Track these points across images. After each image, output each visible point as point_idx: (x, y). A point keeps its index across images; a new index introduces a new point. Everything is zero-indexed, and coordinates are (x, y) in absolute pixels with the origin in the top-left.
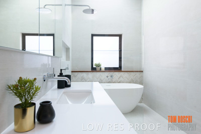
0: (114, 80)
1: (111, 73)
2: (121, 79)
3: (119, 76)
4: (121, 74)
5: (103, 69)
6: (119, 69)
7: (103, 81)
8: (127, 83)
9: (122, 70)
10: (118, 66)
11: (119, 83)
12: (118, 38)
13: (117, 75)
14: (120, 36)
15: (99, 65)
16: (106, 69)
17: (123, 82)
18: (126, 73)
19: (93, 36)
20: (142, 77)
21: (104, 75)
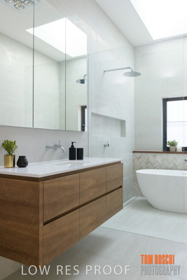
7: (179, 167)
19: (165, 101)
21: (179, 159)
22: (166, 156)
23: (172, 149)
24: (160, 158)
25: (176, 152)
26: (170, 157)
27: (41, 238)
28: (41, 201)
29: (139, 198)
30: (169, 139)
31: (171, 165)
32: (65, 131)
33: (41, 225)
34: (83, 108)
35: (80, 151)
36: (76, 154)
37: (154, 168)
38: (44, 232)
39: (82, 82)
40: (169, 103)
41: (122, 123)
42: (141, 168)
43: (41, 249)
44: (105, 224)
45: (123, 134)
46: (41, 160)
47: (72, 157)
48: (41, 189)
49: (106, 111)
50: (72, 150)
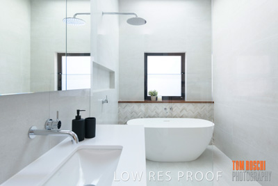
0: (174, 114)
1: (171, 105)
2: (184, 112)
3: (181, 108)
4: (184, 105)
5: (160, 98)
6: (181, 99)
7: (160, 115)
8: (191, 117)
9: (186, 100)
10: (180, 95)
11: (181, 117)
12: (180, 57)
13: (178, 107)
14: (183, 55)
15: (154, 94)
16: (164, 98)
17: (186, 117)
18: (191, 104)
19: (146, 55)
20: (212, 109)
21: (160, 108)
23: (153, 98)
24: (143, 107)
25: (156, 101)
26: (152, 106)
30: (150, 90)
31: (154, 114)
34: (60, 55)
37: (138, 117)
40: (148, 57)
41: (111, 73)
42: (126, 118)
45: (112, 86)
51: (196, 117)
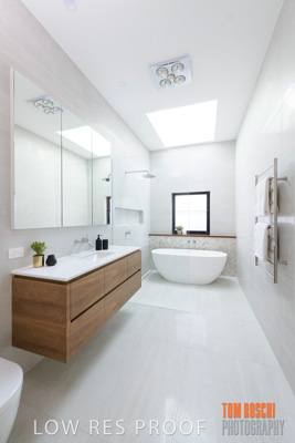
0: (197, 246)
1: (195, 238)
2: (207, 245)
3: (204, 241)
4: (207, 239)
5: (184, 233)
6: (206, 233)
7: (184, 247)
8: (213, 250)
9: (210, 234)
10: (205, 229)
11: (203, 249)
12: (205, 196)
13: (201, 240)
14: (208, 193)
15: (180, 229)
17: (209, 250)
19: (174, 195)
20: (235, 244)
21: (184, 240)
22: (174, 238)
23: (179, 232)
24: (170, 240)
25: (182, 235)
26: (177, 239)
27: (68, 335)
28: (68, 302)
29: (154, 271)
30: (177, 225)
31: (178, 245)
32: (92, 226)
33: (69, 322)
34: (108, 198)
35: (106, 242)
36: (102, 245)
37: (166, 248)
38: (72, 328)
39: (108, 180)
40: (177, 197)
41: (141, 213)
42: (155, 248)
43: (68, 345)
44: (131, 300)
45: (141, 221)
46: (70, 253)
47: (98, 248)
48: (68, 292)
49: (127, 204)
50: (98, 241)
51: (218, 250)
